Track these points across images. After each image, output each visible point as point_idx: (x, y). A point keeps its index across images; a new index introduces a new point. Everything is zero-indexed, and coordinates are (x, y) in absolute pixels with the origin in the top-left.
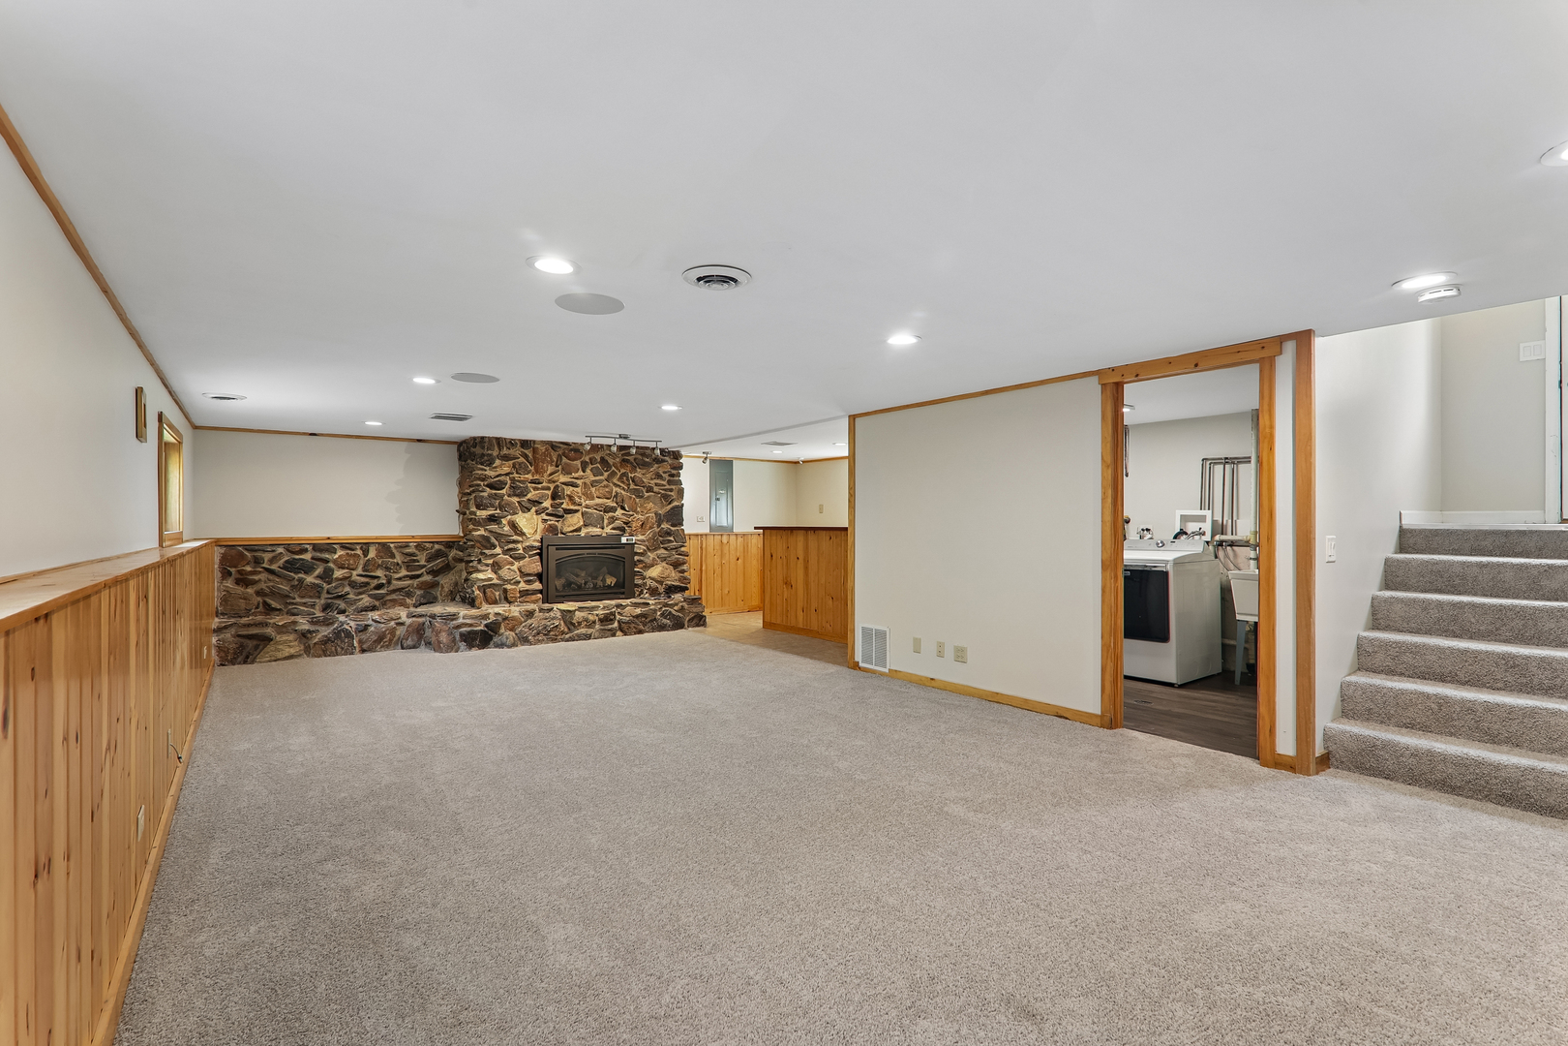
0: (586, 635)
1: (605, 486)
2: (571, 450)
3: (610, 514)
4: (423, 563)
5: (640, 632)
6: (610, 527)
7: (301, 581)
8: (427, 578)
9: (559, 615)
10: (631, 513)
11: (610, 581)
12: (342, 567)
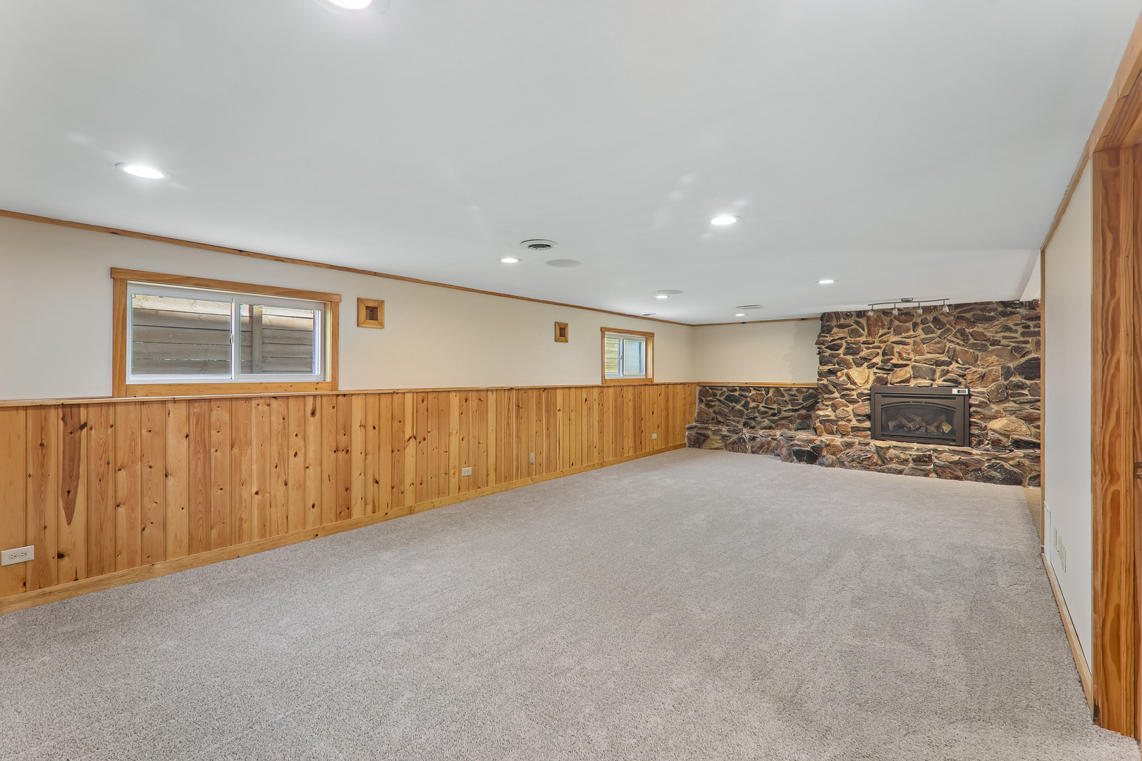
0: (896, 470)
1: (939, 343)
2: (903, 314)
3: (943, 367)
4: (801, 401)
5: (957, 478)
6: (942, 379)
7: (733, 407)
8: (803, 412)
9: (873, 449)
10: (967, 366)
11: (946, 428)
12: (754, 401)
